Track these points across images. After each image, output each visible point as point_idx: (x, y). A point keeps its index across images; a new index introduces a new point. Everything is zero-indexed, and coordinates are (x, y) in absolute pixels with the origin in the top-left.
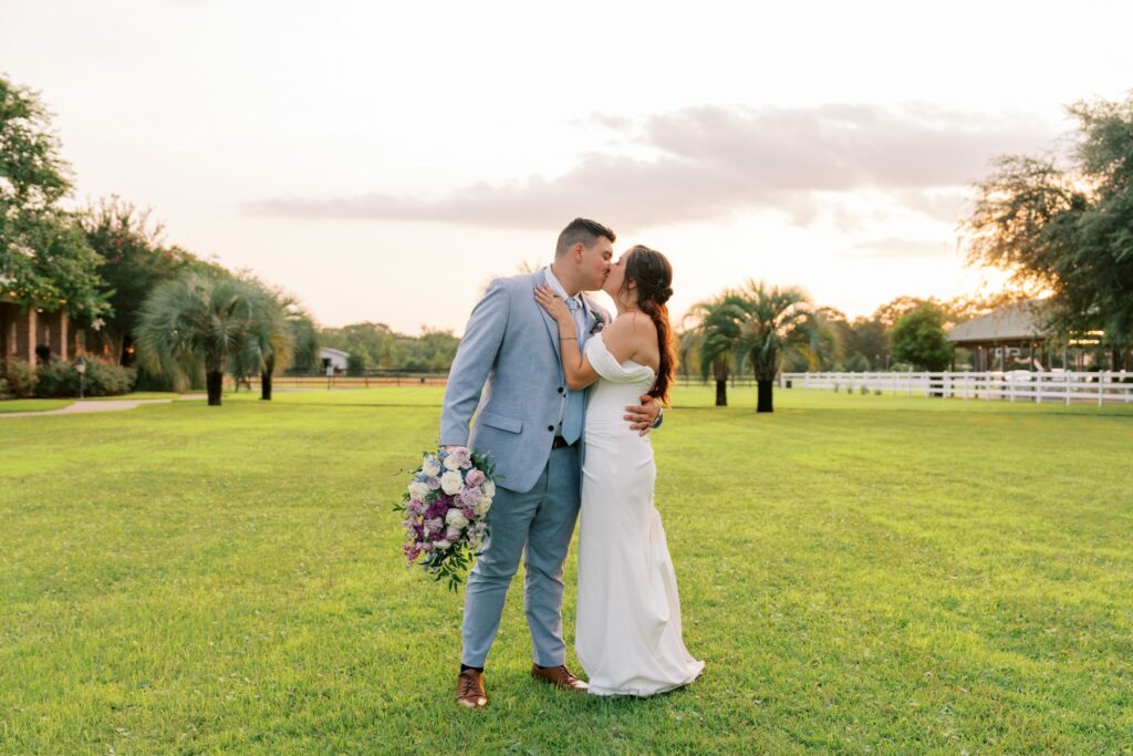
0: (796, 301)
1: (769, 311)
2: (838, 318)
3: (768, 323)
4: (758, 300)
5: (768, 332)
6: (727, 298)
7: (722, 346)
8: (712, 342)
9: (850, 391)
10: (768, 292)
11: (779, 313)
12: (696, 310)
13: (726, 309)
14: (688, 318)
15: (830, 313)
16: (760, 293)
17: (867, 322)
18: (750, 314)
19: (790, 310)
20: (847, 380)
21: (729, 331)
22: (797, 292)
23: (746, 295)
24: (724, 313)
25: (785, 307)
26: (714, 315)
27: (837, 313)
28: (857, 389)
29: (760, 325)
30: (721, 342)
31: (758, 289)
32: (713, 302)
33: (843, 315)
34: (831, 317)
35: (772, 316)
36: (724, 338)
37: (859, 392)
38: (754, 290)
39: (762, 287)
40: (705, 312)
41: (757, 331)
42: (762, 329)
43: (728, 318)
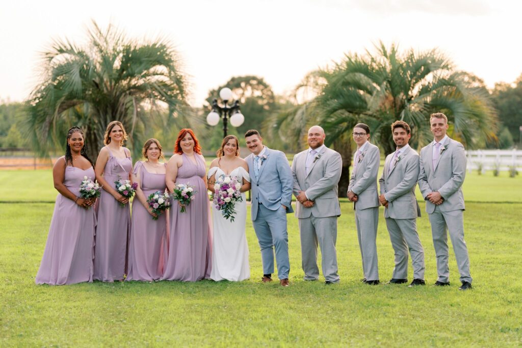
0: (437, 68)
1: (403, 79)
2: (476, 84)
3: (401, 96)
4: (389, 68)
5: (403, 107)
6: (349, 64)
7: (345, 124)
8: (332, 120)
9: (496, 174)
10: (401, 57)
11: (417, 81)
12: (312, 80)
13: (349, 78)
14: (302, 89)
15: (466, 79)
16: (392, 58)
17: (509, 88)
18: (379, 85)
19: (429, 79)
20: (492, 160)
21: (354, 106)
22: (437, 56)
23: (373, 60)
24: (346, 84)
25: (423, 76)
26: (334, 85)
27: (474, 79)
28: (504, 171)
29: (391, 98)
30: (343, 120)
31: (389, 52)
32: (331, 68)
33: (481, 81)
34: (469, 83)
35: (407, 88)
36: (347, 114)
37: (507, 174)
38: (385, 55)
39: (394, 52)
40: (323, 81)
41: (388, 105)
42: (394, 104)
43: (351, 89)
